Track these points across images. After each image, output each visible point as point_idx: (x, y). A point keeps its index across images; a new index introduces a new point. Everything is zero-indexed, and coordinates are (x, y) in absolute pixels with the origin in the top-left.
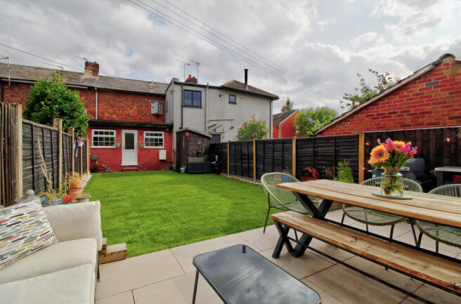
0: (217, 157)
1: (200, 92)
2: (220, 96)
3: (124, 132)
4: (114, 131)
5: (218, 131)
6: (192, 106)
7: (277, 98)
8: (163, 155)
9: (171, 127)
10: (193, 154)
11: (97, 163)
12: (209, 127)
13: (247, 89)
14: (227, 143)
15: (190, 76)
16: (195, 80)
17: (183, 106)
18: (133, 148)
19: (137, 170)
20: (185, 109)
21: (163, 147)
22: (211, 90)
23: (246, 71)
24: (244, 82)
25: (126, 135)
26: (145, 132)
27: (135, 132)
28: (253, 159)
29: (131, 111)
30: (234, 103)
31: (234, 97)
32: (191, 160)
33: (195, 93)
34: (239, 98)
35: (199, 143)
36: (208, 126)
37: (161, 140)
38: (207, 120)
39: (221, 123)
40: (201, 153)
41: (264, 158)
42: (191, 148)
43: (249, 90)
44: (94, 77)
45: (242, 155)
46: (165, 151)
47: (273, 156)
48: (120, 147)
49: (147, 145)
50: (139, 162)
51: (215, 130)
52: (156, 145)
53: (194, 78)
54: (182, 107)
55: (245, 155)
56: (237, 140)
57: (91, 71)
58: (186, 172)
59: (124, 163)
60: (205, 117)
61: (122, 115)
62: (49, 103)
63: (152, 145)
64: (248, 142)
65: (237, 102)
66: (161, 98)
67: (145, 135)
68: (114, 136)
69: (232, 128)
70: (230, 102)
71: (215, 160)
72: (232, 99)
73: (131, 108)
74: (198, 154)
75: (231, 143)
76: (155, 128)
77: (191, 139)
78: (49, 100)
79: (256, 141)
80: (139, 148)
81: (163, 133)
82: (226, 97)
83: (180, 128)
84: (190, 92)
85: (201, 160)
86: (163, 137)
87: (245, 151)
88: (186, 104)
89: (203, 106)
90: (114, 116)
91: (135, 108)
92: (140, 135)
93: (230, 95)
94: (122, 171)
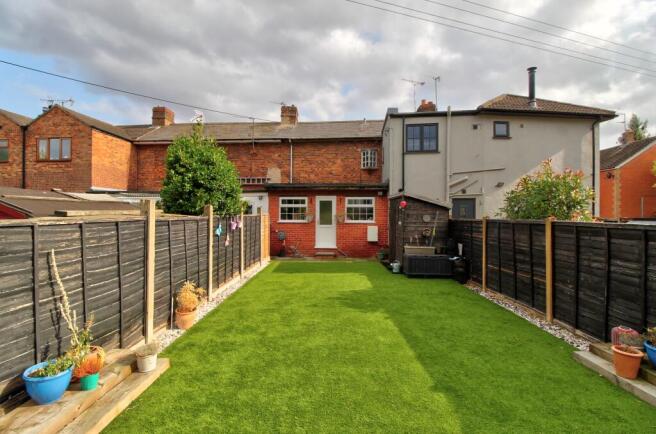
0: (460, 246)
1: (436, 125)
2: (475, 127)
3: (319, 199)
4: (306, 199)
5: (470, 192)
6: (422, 151)
7: (610, 116)
8: (373, 234)
9: (385, 189)
10: (414, 239)
11: (284, 244)
12: (451, 187)
13: (535, 106)
14: (481, 222)
15: (423, 101)
16: (432, 106)
17: (406, 152)
18: (330, 223)
19: (335, 256)
20: (408, 158)
21: (373, 222)
22: (456, 118)
23: (532, 70)
24: (526, 94)
25: (322, 203)
26: (347, 199)
27: (333, 199)
28: (544, 266)
29: (333, 167)
30: (506, 137)
31: (504, 126)
32: (411, 250)
33: (426, 128)
34: (515, 127)
35: (427, 218)
36: (449, 184)
37: (371, 210)
38: (449, 173)
39: (475, 177)
40: (429, 238)
41: (578, 271)
42: (411, 227)
43: (541, 109)
44: (291, 126)
45: (516, 251)
46: (376, 228)
47: (609, 272)
48: (313, 221)
49: (350, 217)
50: (337, 244)
51: (464, 191)
52: (364, 218)
53: (430, 103)
54: (403, 154)
55: (522, 252)
56: (504, 216)
57: (288, 118)
58: (401, 271)
59: (319, 245)
60: (446, 169)
61: (322, 174)
62: (182, 170)
63: (357, 218)
64: (531, 225)
65: (511, 134)
66: (376, 142)
67: (346, 202)
68: (306, 205)
69: (500, 185)
70: (496, 137)
71: (457, 254)
72: (501, 129)
73: (334, 163)
74: (424, 240)
75: (490, 223)
76: (361, 191)
77: (411, 212)
78: (183, 166)
79: (553, 225)
80: (338, 223)
81: (373, 199)
82: (487, 127)
83: (400, 190)
84: (418, 128)
85: (428, 250)
86: (373, 205)
87: (524, 245)
88: (410, 148)
89: (440, 148)
90: (312, 176)
91: (339, 161)
92: (340, 202)
93: (495, 123)
94: (315, 256)
